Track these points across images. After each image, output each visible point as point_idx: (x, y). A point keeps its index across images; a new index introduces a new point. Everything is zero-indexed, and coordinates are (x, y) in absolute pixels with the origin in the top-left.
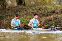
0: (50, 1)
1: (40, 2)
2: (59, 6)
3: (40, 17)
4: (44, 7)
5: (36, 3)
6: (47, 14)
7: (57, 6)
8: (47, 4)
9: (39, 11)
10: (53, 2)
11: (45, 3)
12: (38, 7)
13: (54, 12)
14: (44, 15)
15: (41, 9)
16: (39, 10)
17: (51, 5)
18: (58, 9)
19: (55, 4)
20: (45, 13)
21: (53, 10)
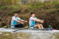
0: (15, 2)
1: (6, 3)
2: (24, 6)
3: (6, 17)
4: (9, 7)
5: (2, 3)
6: (13, 14)
7: (22, 6)
8: (12, 4)
9: (5, 11)
10: (18, 2)
11: (11, 4)
12: (4, 7)
13: (19, 12)
14: (10, 14)
15: (7, 9)
16: (5, 9)
17: (17, 5)
18: (22, 9)
19: (20, 5)
20: (11, 13)
21: (18, 9)
